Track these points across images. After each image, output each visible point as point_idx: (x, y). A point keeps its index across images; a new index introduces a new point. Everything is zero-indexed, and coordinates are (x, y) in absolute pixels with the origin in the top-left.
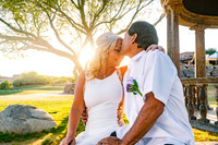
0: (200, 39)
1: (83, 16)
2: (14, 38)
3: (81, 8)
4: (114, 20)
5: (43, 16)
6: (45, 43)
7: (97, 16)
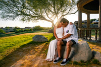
0: (89, 17)
1: (55, 10)
2: (35, 17)
3: (54, 8)
4: (64, 11)
5: (43, 10)
6: (44, 18)
7: (59, 10)
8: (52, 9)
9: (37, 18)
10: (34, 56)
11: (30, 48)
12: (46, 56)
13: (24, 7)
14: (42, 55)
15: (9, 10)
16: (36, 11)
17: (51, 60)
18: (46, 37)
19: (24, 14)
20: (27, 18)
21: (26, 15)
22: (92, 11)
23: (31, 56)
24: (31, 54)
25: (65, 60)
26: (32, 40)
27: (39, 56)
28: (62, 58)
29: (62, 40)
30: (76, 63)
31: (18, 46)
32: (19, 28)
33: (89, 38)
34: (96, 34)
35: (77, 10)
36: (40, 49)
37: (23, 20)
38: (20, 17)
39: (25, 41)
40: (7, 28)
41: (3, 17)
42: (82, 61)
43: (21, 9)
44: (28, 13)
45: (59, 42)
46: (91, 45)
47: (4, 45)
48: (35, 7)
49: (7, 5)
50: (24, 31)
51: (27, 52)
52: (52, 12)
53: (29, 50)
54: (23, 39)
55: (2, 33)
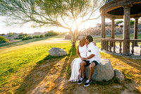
3: (72, 12)
10: (56, 76)
17: (76, 80)
21: (37, 21)
29: (85, 60)
36: (60, 67)
46: (114, 60)
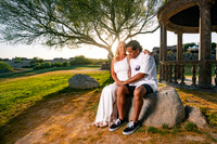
0: (180, 39)
1: (114, 24)
2: (73, 37)
3: (113, 20)
4: (132, 27)
5: (90, 24)
6: (92, 40)
7: (122, 25)
8: (109, 23)
9: (77, 40)
10: (71, 117)
11: (62, 100)
12: (94, 117)
13: (52, 17)
14: (87, 114)
15: (21, 23)
16: (76, 25)
17: (105, 124)
18: (95, 78)
19: (52, 32)
20: (57, 41)
21: (56, 34)
22: (186, 28)
23: (64, 117)
24: (65, 113)
25: (131, 124)
26: (67, 85)
27: (82, 116)
28: (125, 120)
29: (127, 85)
30: (153, 131)
31: (38, 97)
32: (41, 61)
33: (179, 82)
34: (194, 72)
35: (157, 25)
36: (82, 103)
37: (50, 44)
38: (43, 39)
39: (53, 86)
40: (17, 61)
41: (9, 38)
42: (165, 127)
43: (44, 22)
44: (60, 31)
45: (120, 89)
46: (183, 95)
47: (11, 95)
48: (73, 18)
49: (18, 13)
50: (53, 66)
51: (58, 108)
52: (109, 29)
53: (61, 105)
54: (49, 83)
55: (7, 70)
